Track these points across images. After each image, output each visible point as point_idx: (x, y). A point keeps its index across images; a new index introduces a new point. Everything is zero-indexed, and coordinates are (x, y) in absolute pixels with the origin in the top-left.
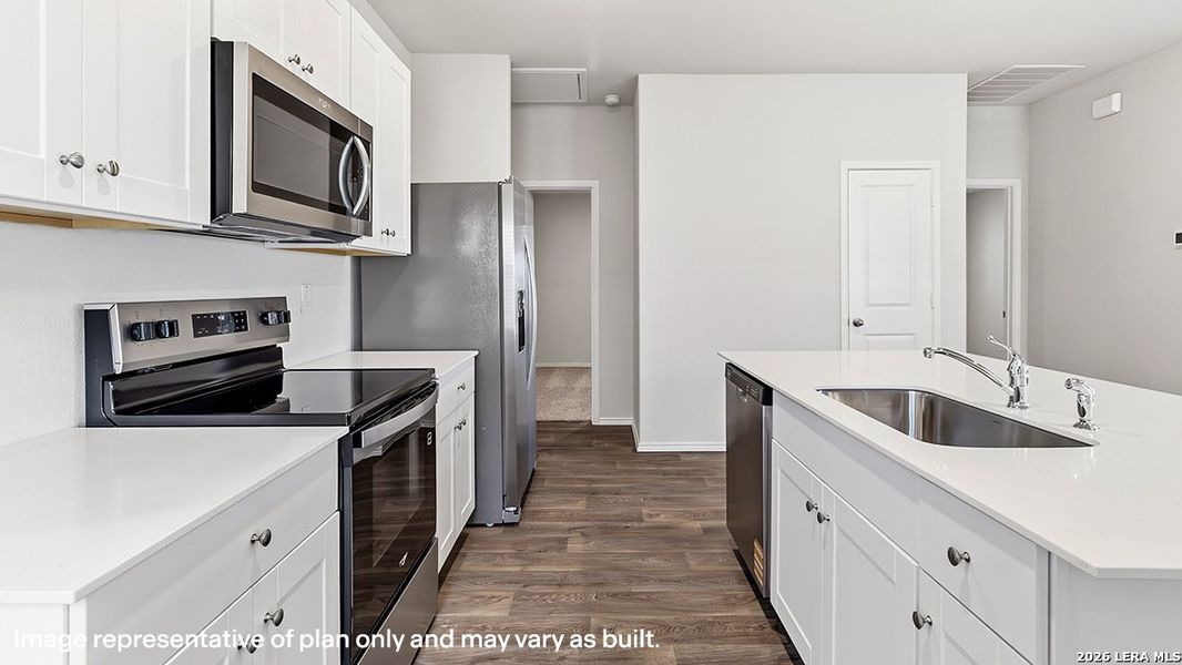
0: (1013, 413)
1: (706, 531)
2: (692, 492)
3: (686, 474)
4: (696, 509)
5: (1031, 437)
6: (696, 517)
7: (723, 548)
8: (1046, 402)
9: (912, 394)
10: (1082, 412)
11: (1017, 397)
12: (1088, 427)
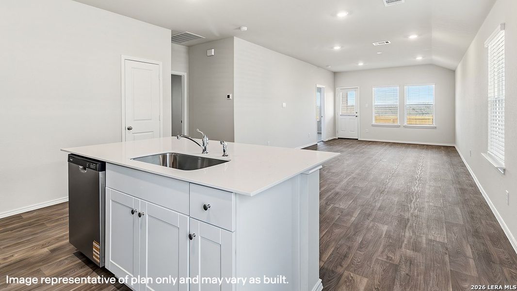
0: (205, 155)
1: (53, 251)
2: (37, 234)
3: (30, 225)
4: (41, 242)
5: (211, 162)
6: (43, 246)
7: (69, 254)
8: (214, 150)
9: (168, 154)
10: (224, 151)
11: (205, 150)
12: (227, 156)
